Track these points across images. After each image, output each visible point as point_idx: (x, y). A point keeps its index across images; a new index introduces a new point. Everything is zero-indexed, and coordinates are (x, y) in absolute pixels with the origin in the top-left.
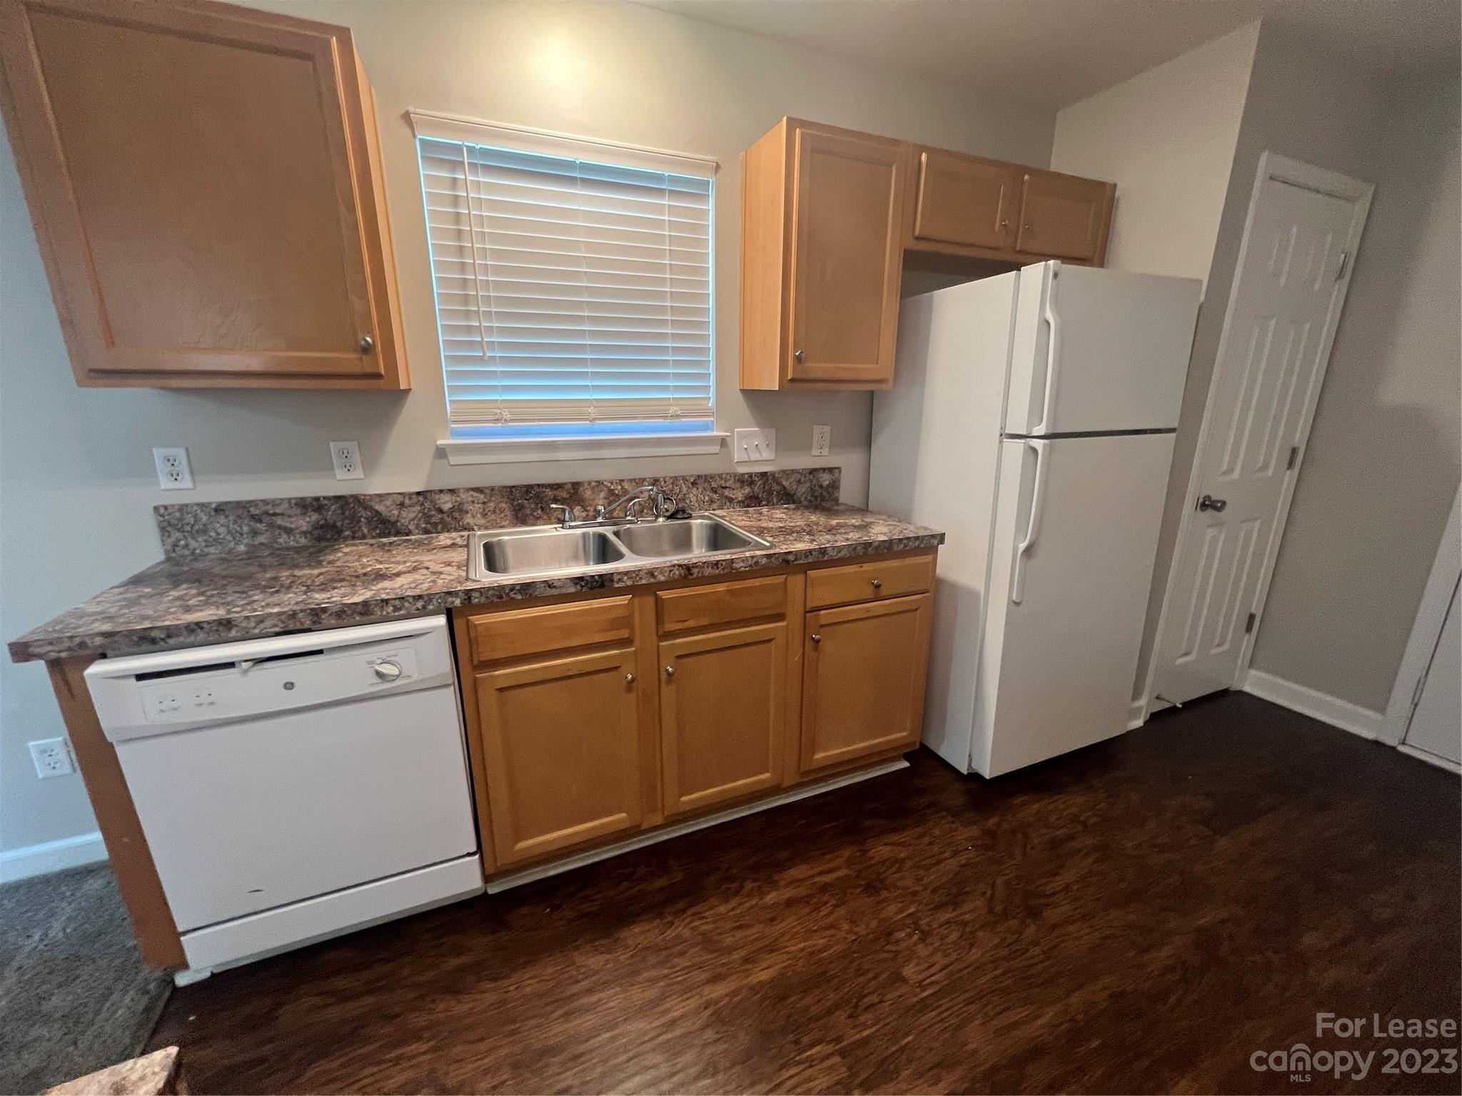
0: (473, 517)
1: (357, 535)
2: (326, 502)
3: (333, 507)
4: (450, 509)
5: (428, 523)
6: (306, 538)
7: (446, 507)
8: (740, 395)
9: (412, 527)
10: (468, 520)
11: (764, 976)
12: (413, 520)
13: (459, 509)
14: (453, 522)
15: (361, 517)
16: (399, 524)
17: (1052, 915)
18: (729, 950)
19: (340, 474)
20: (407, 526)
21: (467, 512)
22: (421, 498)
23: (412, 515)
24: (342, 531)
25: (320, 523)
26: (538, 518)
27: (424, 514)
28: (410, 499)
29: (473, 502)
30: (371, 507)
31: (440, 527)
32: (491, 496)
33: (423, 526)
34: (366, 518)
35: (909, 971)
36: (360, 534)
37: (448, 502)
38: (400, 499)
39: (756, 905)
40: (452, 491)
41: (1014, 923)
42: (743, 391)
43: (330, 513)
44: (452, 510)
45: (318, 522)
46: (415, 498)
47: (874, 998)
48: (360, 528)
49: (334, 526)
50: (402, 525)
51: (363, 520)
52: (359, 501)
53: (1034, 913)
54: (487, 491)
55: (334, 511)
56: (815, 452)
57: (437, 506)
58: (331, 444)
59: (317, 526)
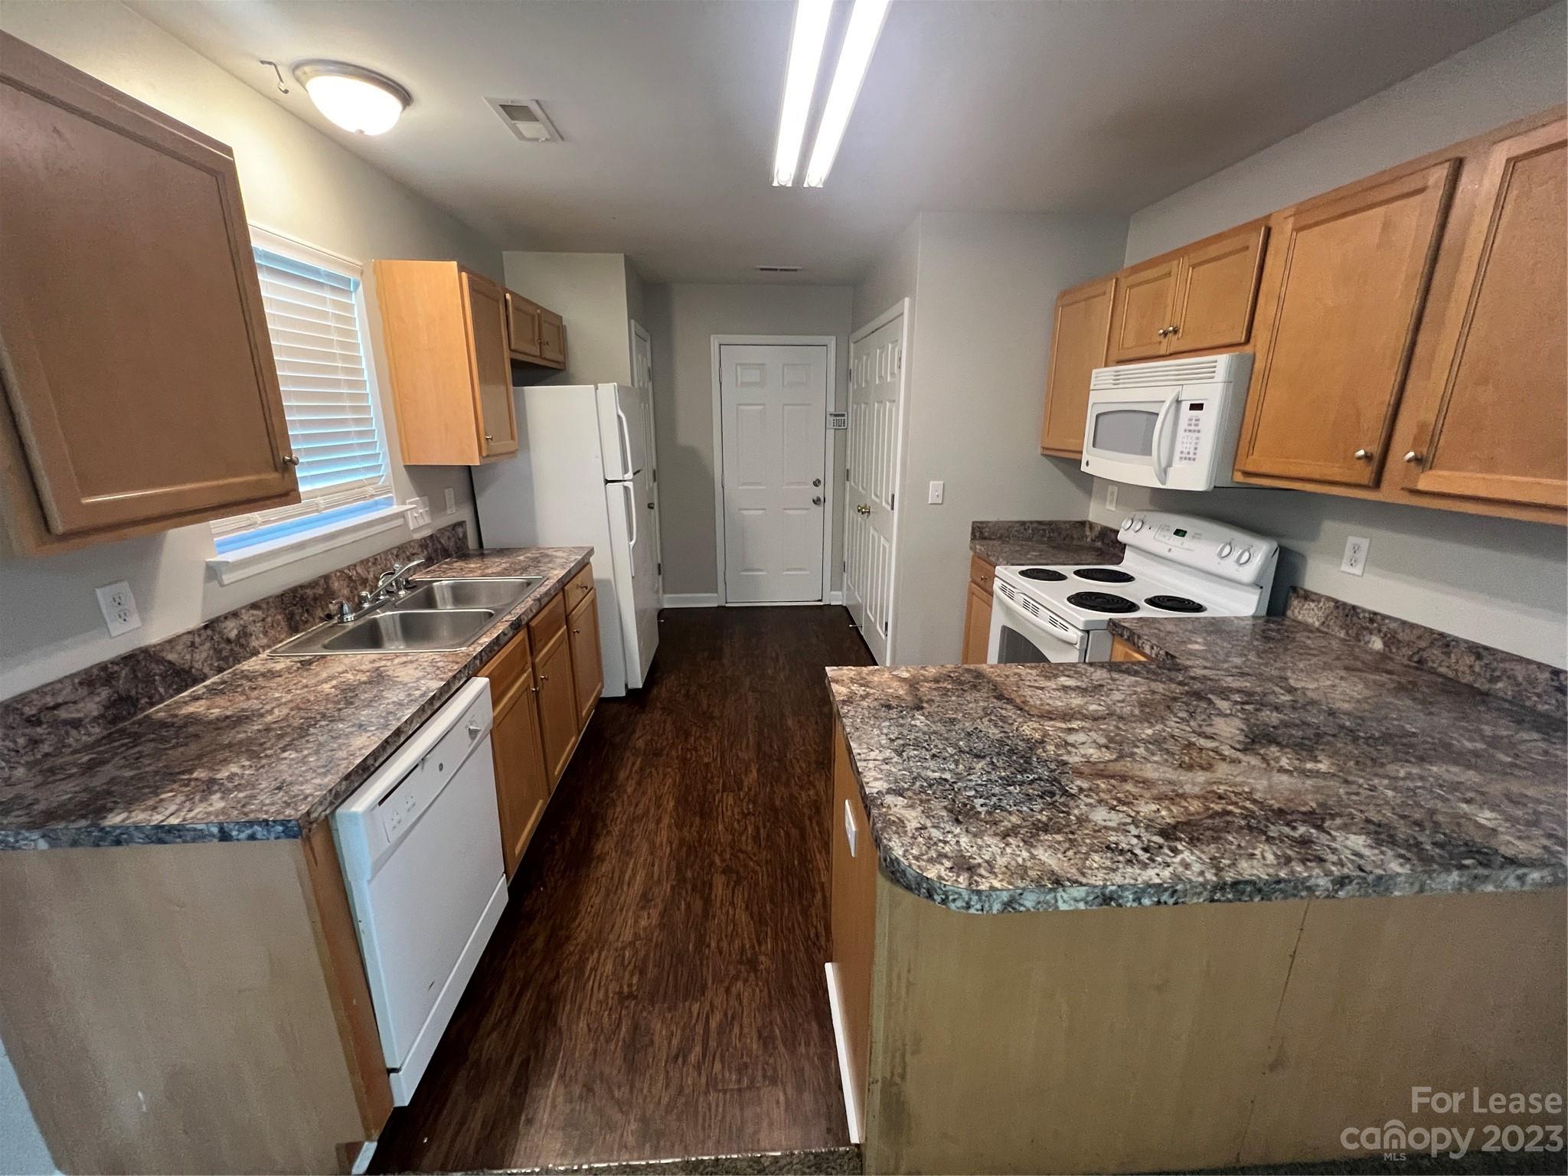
0: (257, 638)
1: (154, 700)
2: (116, 668)
3: (124, 672)
4: (236, 635)
5: (219, 659)
6: (99, 724)
7: (233, 635)
8: (404, 469)
9: (206, 670)
10: (254, 643)
11: (672, 804)
12: (205, 660)
13: (244, 633)
14: (241, 651)
15: (155, 674)
16: (193, 670)
17: (717, 713)
18: (647, 812)
19: (116, 628)
20: (201, 670)
21: (251, 635)
22: (209, 632)
23: (204, 655)
24: (138, 700)
25: (112, 699)
26: (306, 622)
27: (215, 649)
28: (200, 635)
29: (254, 621)
30: (163, 658)
31: (231, 659)
32: (268, 610)
33: (216, 664)
34: (160, 675)
35: (706, 760)
36: (157, 697)
37: (232, 629)
38: (190, 638)
39: (629, 797)
40: (235, 614)
41: (711, 725)
42: (406, 467)
43: (121, 682)
44: (238, 636)
45: (110, 697)
46: (204, 634)
47: (709, 775)
48: (156, 689)
49: (129, 697)
50: (198, 670)
51: (157, 678)
52: (150, 656)
53: (711, 718)
54: (264, 606)
55: (125, 678)
56: (449, 512)
57: (225, 637)
58: (99, 592)
59: (111, 704)
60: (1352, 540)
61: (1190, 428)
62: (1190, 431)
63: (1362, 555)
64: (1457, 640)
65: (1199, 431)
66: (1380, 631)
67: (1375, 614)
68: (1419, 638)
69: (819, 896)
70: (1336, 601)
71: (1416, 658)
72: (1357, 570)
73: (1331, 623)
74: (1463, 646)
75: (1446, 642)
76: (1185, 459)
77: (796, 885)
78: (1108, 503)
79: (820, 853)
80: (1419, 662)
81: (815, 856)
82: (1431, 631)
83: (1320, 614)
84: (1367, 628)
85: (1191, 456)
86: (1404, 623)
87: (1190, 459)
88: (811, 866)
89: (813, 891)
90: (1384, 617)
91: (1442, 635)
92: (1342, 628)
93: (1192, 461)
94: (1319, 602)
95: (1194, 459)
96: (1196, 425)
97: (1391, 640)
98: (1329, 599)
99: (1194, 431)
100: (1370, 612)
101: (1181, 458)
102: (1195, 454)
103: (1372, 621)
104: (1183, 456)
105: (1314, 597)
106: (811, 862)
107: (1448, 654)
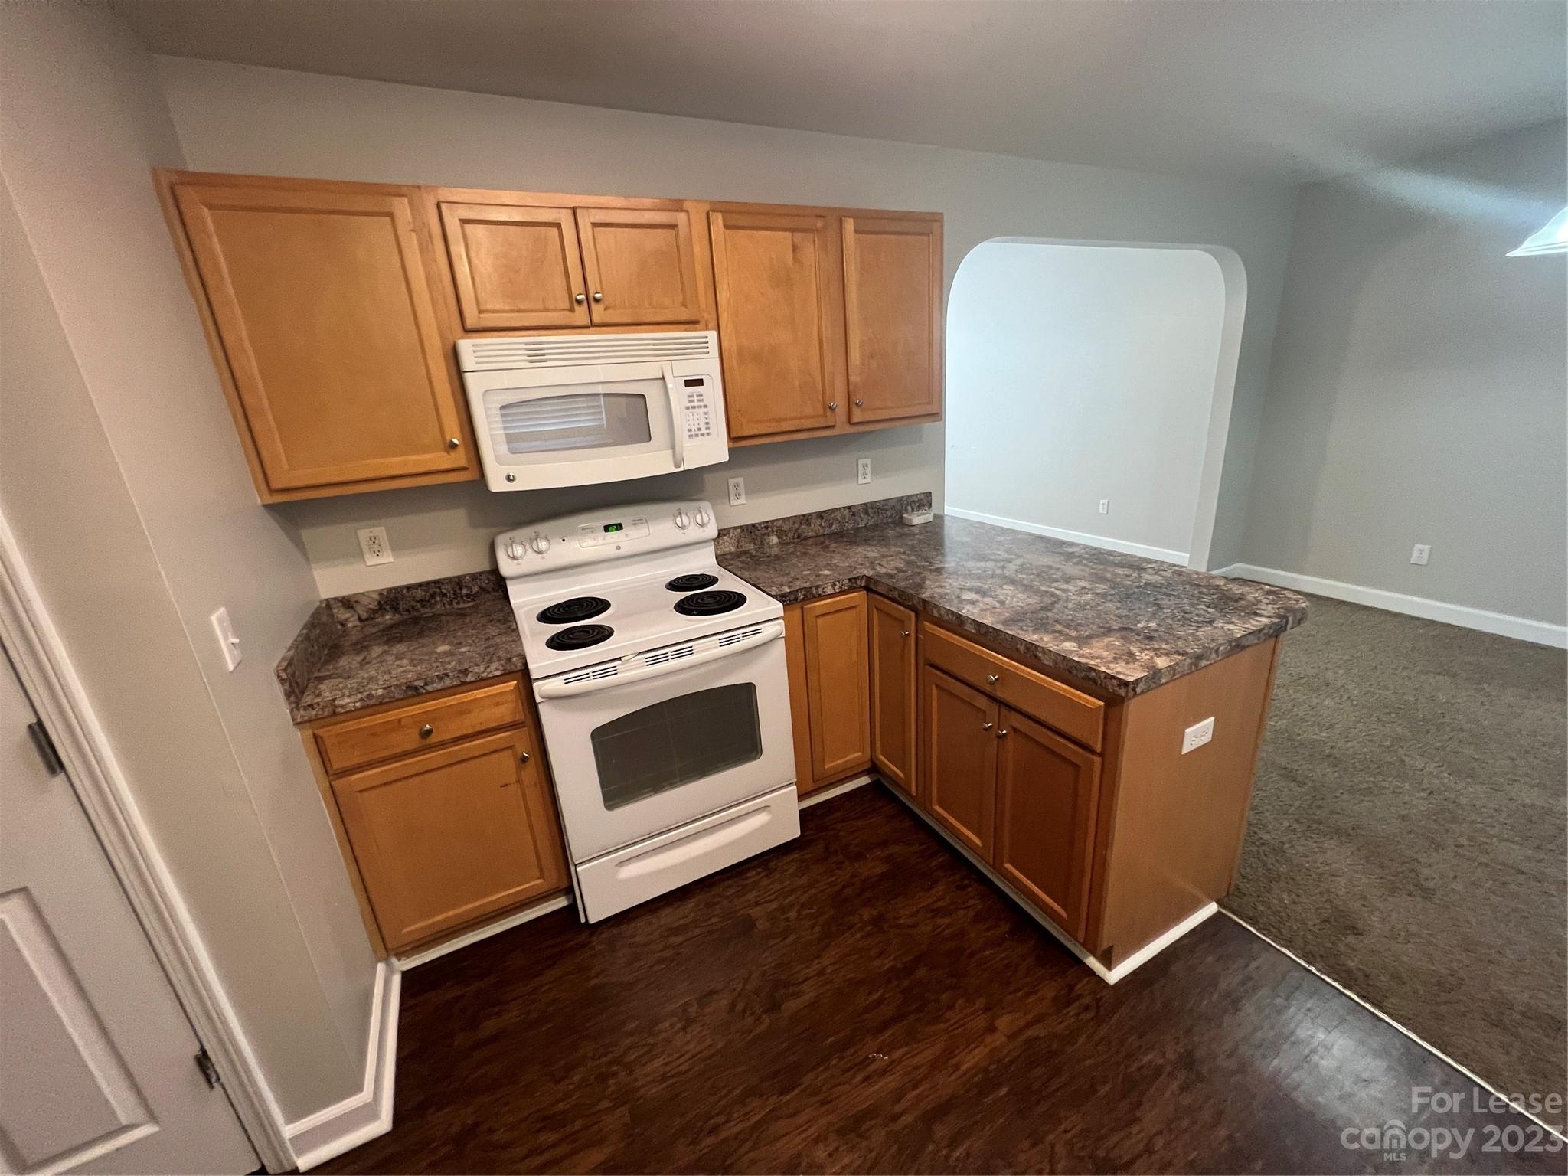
60: (732, 482)
61: (692, 404)
62: (694, 407)
63: (742, 489)
64: (811, 514)
65: (706, 406)
66: (773, 531)
67: (767, 522)
68: (794, 523)
69: (1031, 1032)
70: (741, 527)
71: (796, 536)
72: (743, 500)
73: (743, 543)
74: (814, 516)
75: (806, 519)
76: (697, 435)
77: (1039, 1071)
78: (367, 556)
79: (957, 1067)
80: (799, 537)
81: (969, 1070)
82: (799, 517)
83: (733, 541)
84: (764, 535)
85: (704, 431)
86: (783, 519)
87: (703, 435)
88: (993, 1067)
89: (1030, 1042)
90: (772, 522)
91: (804, 516)
92: (750, 542)
93: (706, 436)
94: (729, 533)
95: (708, 434)
96: (702, 400)
97: (781, 533)
98: (735, 528)
99: (700, 407)
100: (764, 523)
101: (690, 436)
102: (708, 428)
103: (766, 528)
104: (693, 433)
105: (725, 532)
106: (986, 1070)
107: (809, 525)
